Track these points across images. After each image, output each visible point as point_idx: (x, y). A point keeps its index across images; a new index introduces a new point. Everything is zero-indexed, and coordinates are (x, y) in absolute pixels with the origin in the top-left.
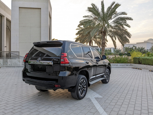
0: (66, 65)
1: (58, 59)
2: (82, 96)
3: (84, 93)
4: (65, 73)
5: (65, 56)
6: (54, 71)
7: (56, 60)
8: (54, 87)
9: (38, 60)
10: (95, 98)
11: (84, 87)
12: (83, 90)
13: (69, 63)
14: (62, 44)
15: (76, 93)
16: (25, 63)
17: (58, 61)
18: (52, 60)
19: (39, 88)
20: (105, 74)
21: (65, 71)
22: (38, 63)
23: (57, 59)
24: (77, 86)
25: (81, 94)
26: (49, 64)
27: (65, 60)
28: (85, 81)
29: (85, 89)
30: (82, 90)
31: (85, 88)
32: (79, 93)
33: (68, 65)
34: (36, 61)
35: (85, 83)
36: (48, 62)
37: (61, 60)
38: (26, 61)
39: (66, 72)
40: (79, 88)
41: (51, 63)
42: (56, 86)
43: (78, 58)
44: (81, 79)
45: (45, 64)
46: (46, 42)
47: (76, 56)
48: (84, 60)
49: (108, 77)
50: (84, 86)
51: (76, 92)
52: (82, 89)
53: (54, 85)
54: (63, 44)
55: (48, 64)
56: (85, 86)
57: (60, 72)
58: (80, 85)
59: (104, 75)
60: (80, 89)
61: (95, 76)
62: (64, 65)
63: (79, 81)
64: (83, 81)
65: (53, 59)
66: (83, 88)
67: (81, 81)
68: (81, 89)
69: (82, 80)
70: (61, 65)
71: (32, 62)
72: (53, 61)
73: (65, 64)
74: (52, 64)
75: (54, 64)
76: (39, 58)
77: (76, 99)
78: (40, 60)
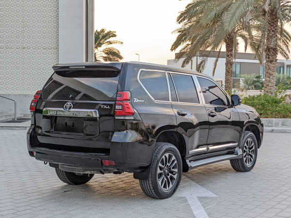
0: (126, 118)
1: (111, 105)
2: (167, 190)
3: (171, 186)
4: (126, 136)
5: (124, 98)
6: (101, 131)
7: (105, 107)
8: (102, 164)
9: (66, 107)
10: (198, 197)
11: (172, 172)
12: (169, 177)
13: (133, 114)
14: (120, 71)
15: (150, 182)
16: (34, 114)
17: (110, 110)
18: (97, 107)
19: (69, 168)
20: (238, 146)
21: (125, 132)
22: (67, 114)
23: (107, 105)
24: (154, 167)
25: (165, 187)
26: (91, 115)
27: (126, 106)
28: (174, 158)
29: (175, 177)
30: (167, 178)
31: (174, 174)
32: (160, 182)
33: (133, 118)
34: (62, 109)
35: (176, 162)
36: (87, 112)
37: (117, 107)
38: (36, 110)
39: (127, 132)
40: (159, 171)
41: (94, 113)
42: (106, 162)
43: (156, 101)
44: (163, 150)
45: (81, 115)
46: (84, 67)
47: (153, 99)
48: (172, 106)
49: (252, 156)
50: (173, 170)
51: (150, 179)
52: (168, 175)
53: (101, 160)
54: (122, 72)
55: (89, 115)
56: (176, 170)
57: (113, 133)
58: (160, 165)
59: (237, 149)
60: (160, 175)
61: (204, 149)
62: (122, 118)
63: (159, 157)
64: (170, 157)
65: (99, 105)
66: (170, 174)
67: (164, 157)
68: (163, 176)
69: (167, 155)
70: (116, 118)
71: (52, 111)
72: (100, 109)
73: (125, 116)
74: (98, 116)
75: (101, 116)
76: (69, 103)
77: (153, 198)
78: (70, 108)
